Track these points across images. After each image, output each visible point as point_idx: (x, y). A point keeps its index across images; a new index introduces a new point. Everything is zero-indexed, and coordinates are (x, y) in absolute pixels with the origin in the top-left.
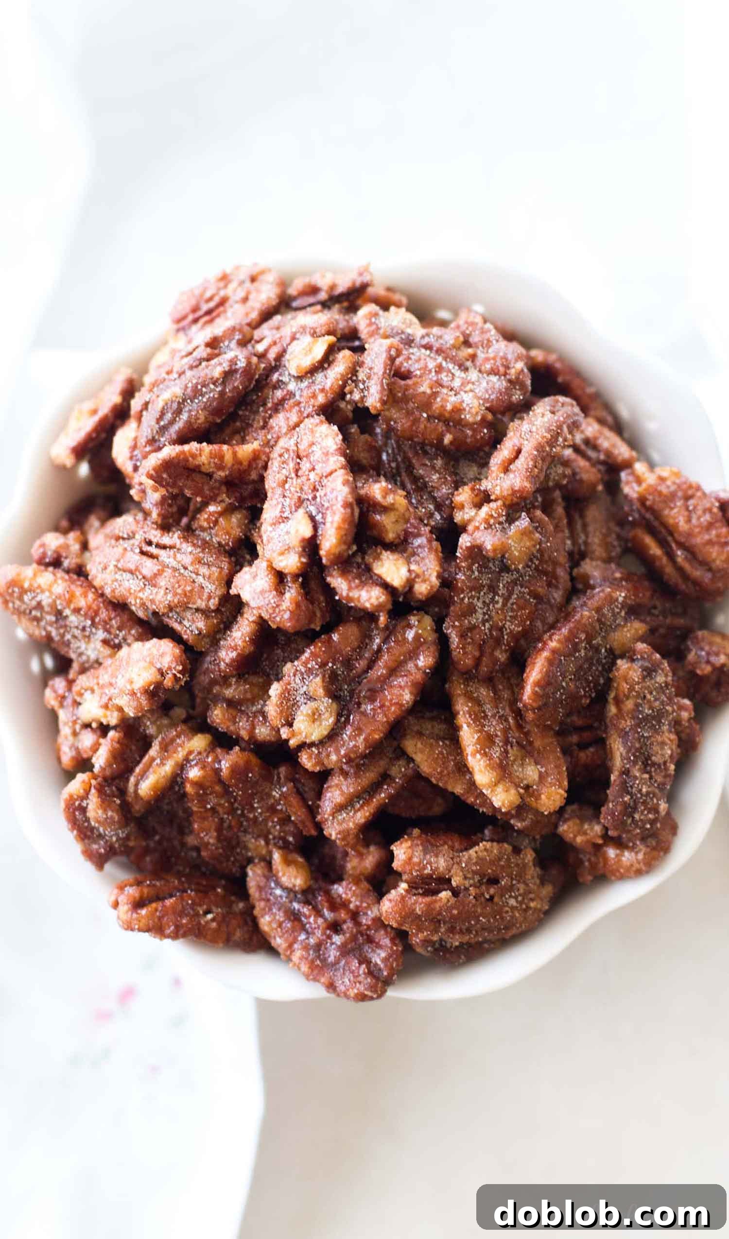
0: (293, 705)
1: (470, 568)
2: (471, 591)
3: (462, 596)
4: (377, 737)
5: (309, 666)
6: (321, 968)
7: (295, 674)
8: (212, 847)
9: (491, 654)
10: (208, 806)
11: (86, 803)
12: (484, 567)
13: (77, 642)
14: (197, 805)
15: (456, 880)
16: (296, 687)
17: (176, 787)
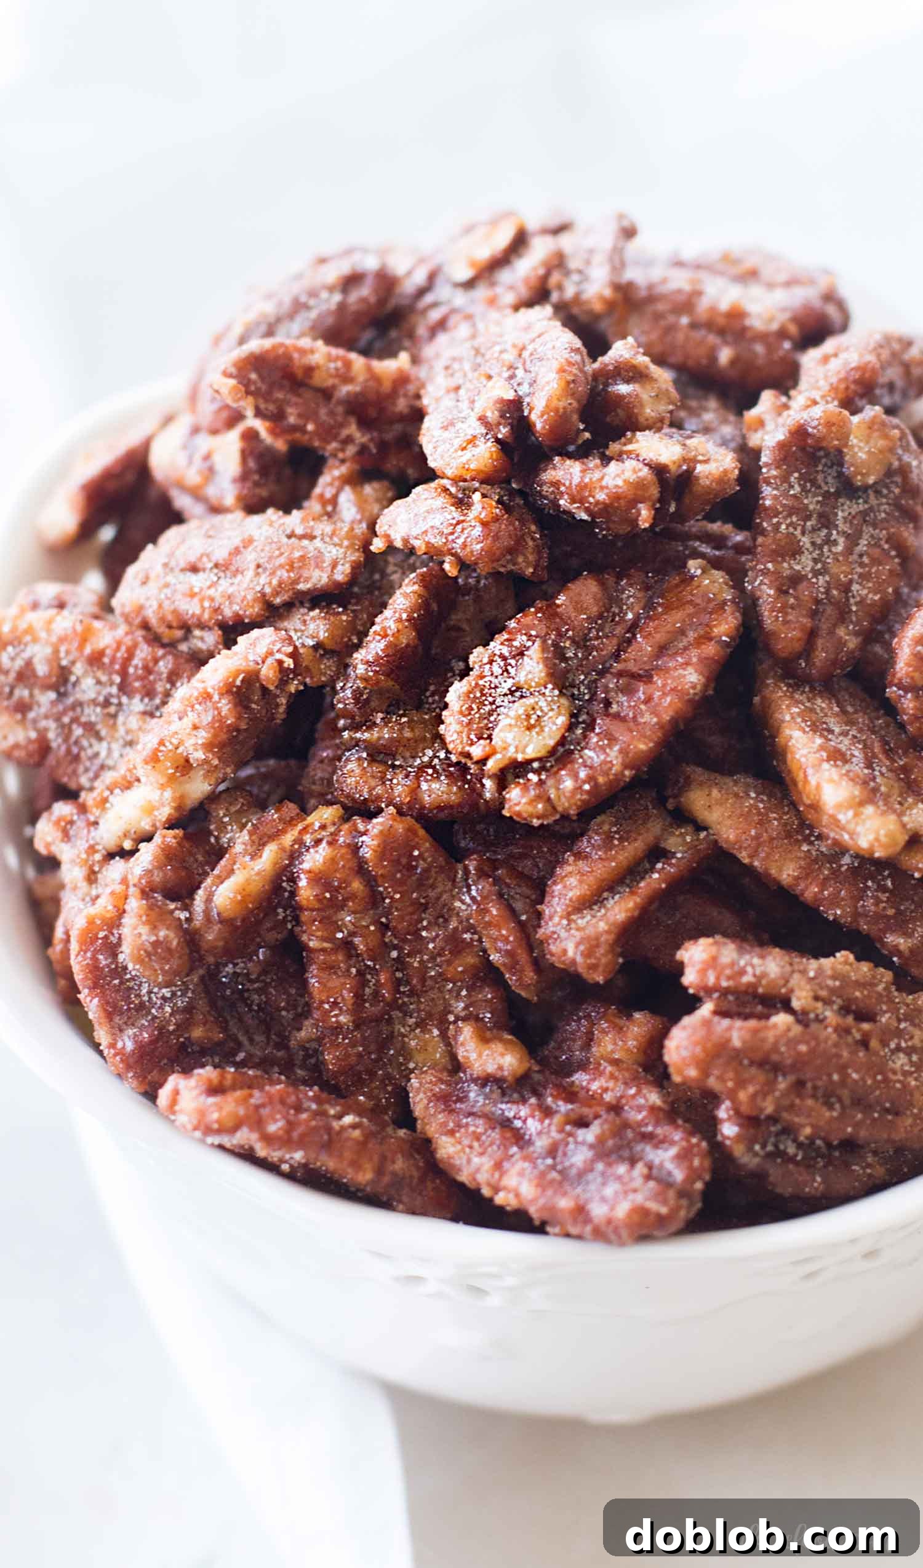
0: (490, 713)
1: (785, 479)
2: (790, 515)
3: (775, 520)
4: (642, 747)
5: (516, 643)
6: (560, 1183)
7: (491, 662)
8: (343, 1039)
9: (831, 632)
10: (340, 935)
11: (117, 936)
12: (809, 481)
13: (94, 741)
14: (319, 934)
15: (799, 999)
16: (495, 681)
17: (280, 910)
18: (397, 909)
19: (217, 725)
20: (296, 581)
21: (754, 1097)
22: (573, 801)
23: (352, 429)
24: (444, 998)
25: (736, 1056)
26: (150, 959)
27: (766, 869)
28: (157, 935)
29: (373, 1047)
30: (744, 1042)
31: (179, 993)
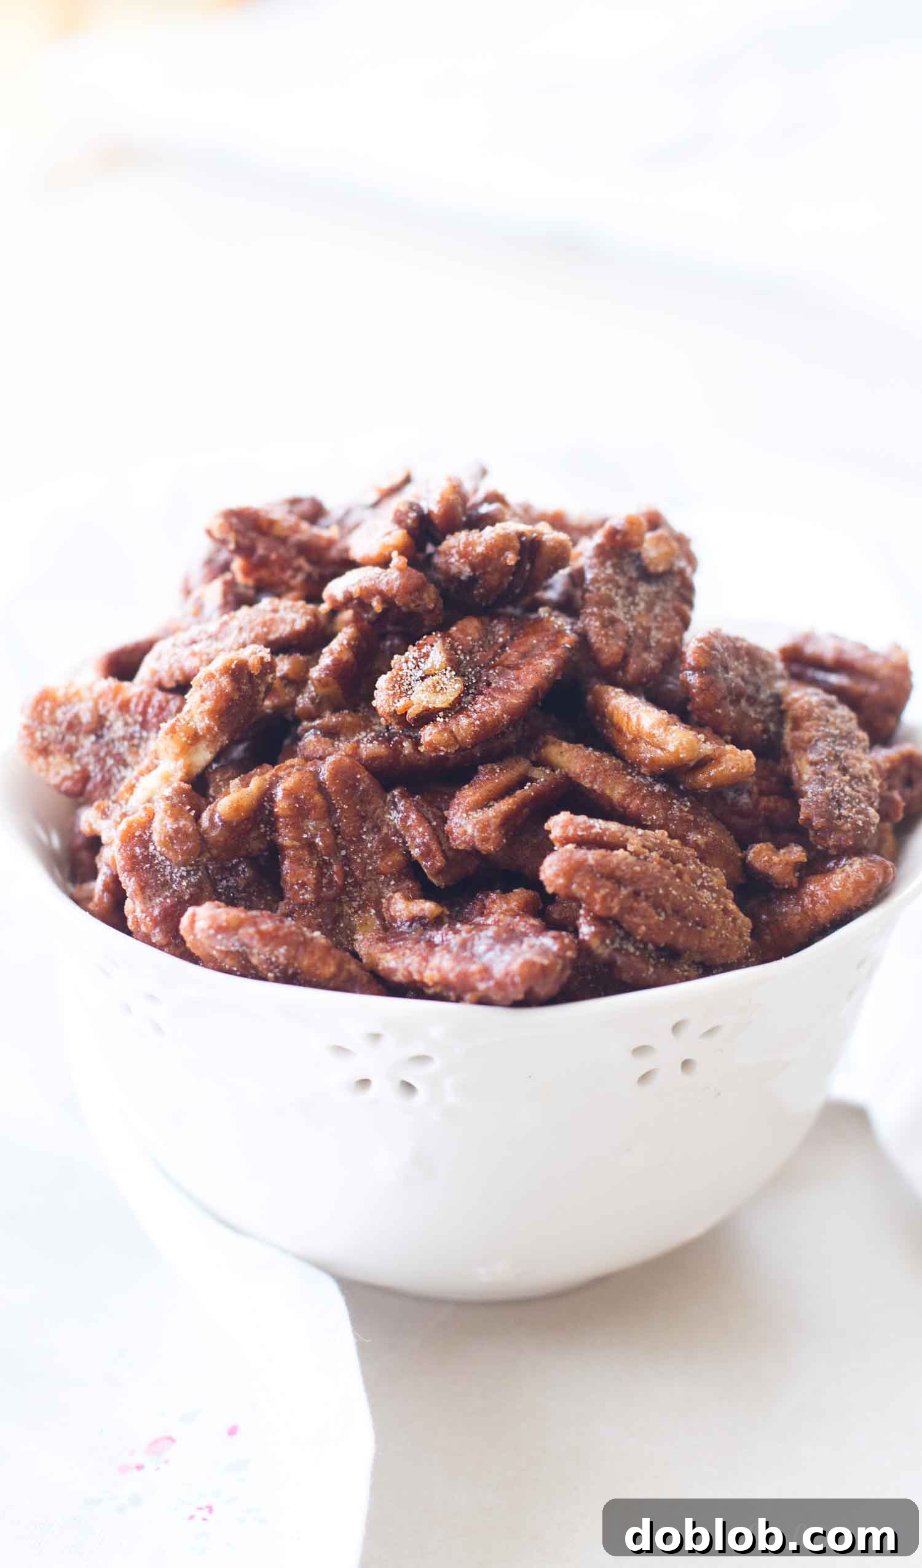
0: (408, 690)
3: (597, 585)
4: (515, 701)
5: (424, 650)
7: (407, 662)
8: (308, 912)
9: (639, 655)
10: (305, 836)
11: (148, 834)
12: (618, 568)
13: (122, 768)
14: (291, 835)
15: (632, 844)
16: (410, 673)
17: (262, 826)
18: (346, 818)
19: (218, 693)
20: (267, 634)
21: (604, 898)
22: (468, 732)
23: (302, 562)
24: (378, 888)
25: (590, 870)
26: (173, 844)
27: (603, 791)
28: (178, 824)
29: (328, 921)
30: (596, 861)
31: (192, 873)
